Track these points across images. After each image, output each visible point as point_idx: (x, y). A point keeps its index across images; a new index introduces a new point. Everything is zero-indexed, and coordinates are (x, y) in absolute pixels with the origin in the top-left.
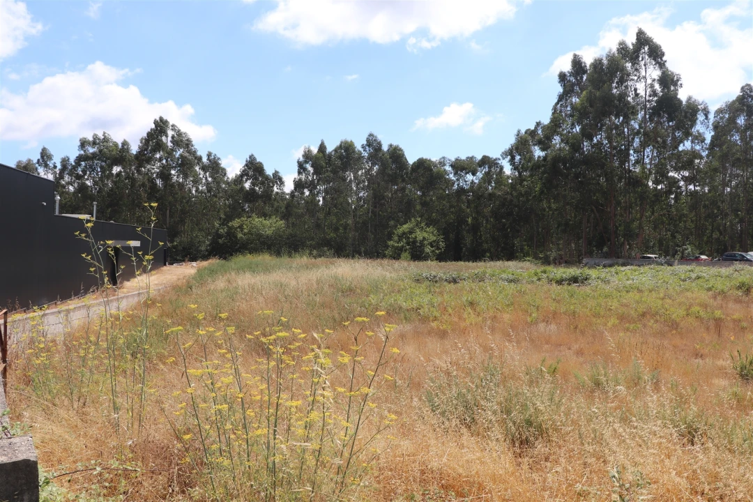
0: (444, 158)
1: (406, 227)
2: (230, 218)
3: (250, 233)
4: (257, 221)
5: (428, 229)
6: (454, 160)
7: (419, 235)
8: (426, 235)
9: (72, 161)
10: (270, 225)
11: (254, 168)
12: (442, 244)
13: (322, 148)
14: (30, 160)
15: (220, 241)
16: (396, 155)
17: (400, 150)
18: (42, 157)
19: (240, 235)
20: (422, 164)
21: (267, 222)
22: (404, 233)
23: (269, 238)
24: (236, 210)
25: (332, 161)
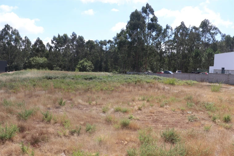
0: (97, 40)
1: (81, 61)
2: (31, 57)
3: (36, 62)
4: (37, 58)
5: (89, 62)
6: (100, 41)
7: (86, 64)
8: (87, 64)
10: (42, 60)
11: (39, 42)
12: (93, 67)
13: (59, 36)
15: (26, 65)
16: (81, 39)
17: (83, 37)
19: (33, 63)
20: (90, 42)
21: (41, 59)
22: (81, 63)
23: (42, 64)
24: (32, 55)
25: (61, 40)
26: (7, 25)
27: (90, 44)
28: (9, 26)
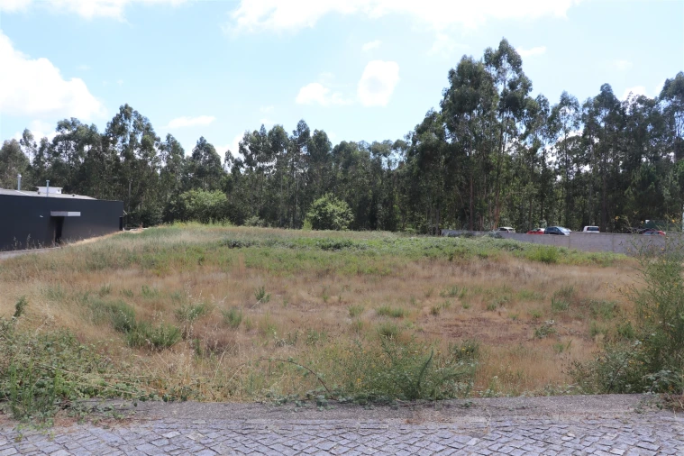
0: (363, 141)
1: (319, 201)
2: (182, 190)
3: (196, 203)
4: (202, 194)
5: (339, 203)
6: (371, 143)
7: (331, 207)
8: (336, 208)
9: (50, 141)
10: (212, 198)
11: (203, 147)
12: (351, 215)
13: (263, 130)
14: (14, 140)
15: (171, 211)
16: (321, 138)
17: (325, 135)
18: (24, 137)
19: (188, 206)
20: (344, 146)
21: (210, 195)
22: (319, 206)
23: (212, 208)
24: (188, 185)
25: (266, 144)
26: (126, 106)
27: (346, 152)
28: (131, 109)
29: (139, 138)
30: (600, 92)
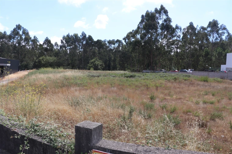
0: (105, 40)
1: (93, 60)
2: (39, 57)
3: (46, 61)
4: (48, 58)
5: (99, 61)
6: (108, 40)
7: (97, 63)
8: (99, 63)
10: (51, 59)
11: (47, 41)
12: (104, 65)
15: (36, 64)
16: (90, 38)
19: (43, 62)
21: (51, 58)
22: (92, 62)
23: (52, 63)
24: (41, 54)
25: (70, 40)
26: (19, 25)
27: (99, 43)
28: (21, 26)
29: (24, 37)
30: (189, 25)
